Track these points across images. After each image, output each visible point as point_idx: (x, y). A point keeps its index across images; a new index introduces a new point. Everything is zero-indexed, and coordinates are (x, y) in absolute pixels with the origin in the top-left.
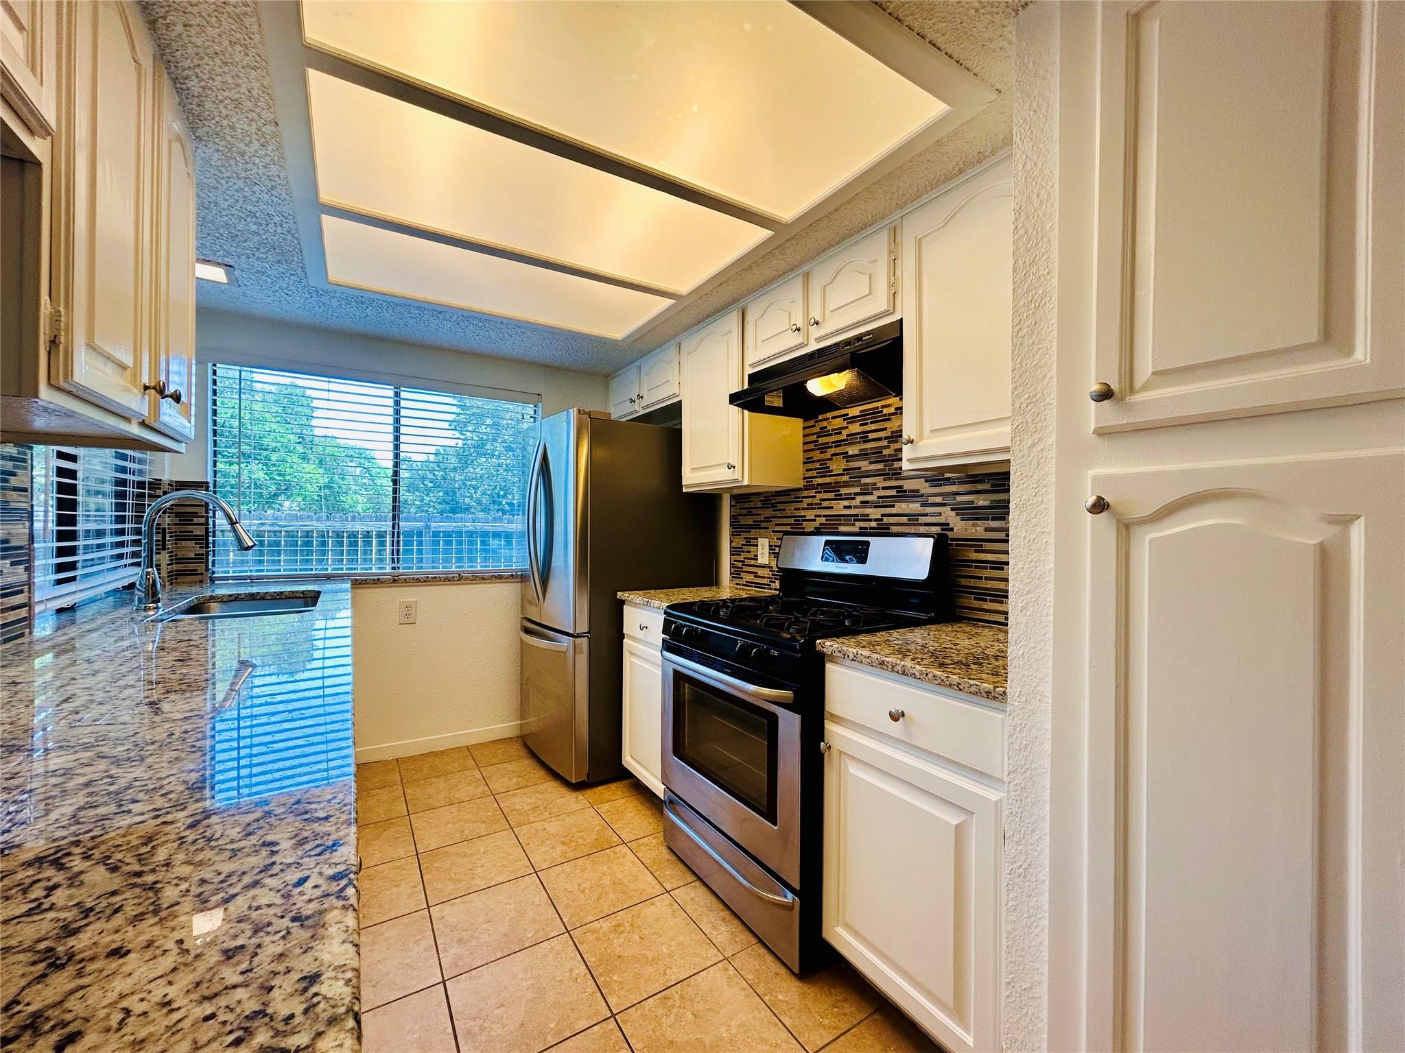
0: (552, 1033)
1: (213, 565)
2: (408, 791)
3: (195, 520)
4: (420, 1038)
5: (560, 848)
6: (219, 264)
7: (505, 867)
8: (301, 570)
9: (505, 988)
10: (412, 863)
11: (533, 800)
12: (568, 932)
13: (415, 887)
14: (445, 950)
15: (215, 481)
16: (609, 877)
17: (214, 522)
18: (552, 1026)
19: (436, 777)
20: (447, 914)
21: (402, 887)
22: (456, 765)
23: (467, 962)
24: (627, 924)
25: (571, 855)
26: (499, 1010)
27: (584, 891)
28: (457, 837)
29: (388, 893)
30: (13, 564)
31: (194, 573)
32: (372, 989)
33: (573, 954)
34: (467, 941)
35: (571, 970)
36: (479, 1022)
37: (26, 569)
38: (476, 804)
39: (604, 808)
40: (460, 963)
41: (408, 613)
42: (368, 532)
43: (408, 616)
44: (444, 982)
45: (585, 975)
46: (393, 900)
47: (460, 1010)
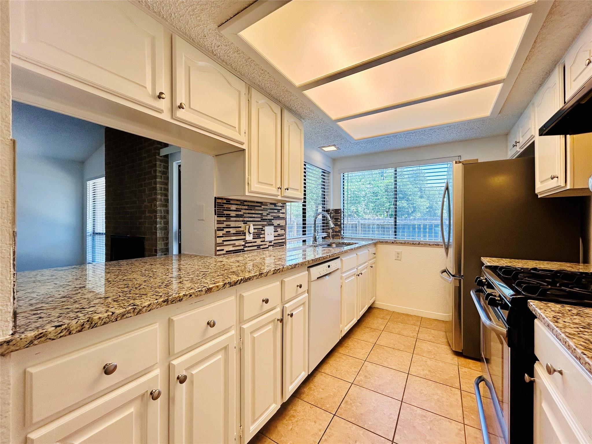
0: (368, 425)
1: (343, 234)
2: (389, 323)
3: (338, 220)
4: (335, 392)
5: (426, 372)
6: (332, 146)
7: (399, 364)
8: (363, 236)
9: (366, 400)
10: (371, 346)
11: (431, 349)
12: (402, 401)
13: (367, 353)
14: (359, 376)
15: (344, 209)
16: (438, 397)
17: (344, 221)
18: (370, 423)
19: (401, 323)
20: (369, 367)
21: (364, 350)
22: (412, 322)
23: (362, 383)
24: (429, 419)
25: (428, 377)
26: (359, 404)
27: (422, 393)
28: (391, 346)
29: (359, 350)
30: (281, 229)
31: (338, 235)
32: (336, 371)
33: (396, 410)
34: (367, 378)
35: (391, 414)
36: (351, 402)
37: (284, 231)
38: (407, 339)
39: (463, 370)
40: (360, 382)
41: (398, 256)
42: (420, 225)
43: (398, 257)
44: (352, 384)
45: (395, 420)
46: (358, 352)
47: (350, 394)
